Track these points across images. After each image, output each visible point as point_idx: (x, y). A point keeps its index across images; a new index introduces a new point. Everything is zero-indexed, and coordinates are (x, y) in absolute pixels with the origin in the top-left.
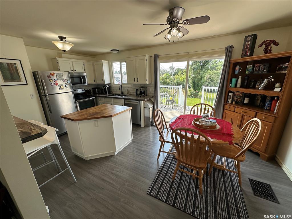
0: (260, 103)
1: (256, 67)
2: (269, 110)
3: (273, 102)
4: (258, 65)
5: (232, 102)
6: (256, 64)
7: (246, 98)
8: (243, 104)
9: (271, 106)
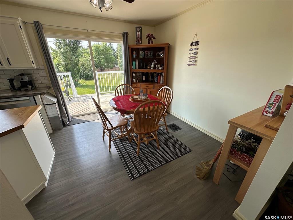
0: (151, 79)
1: (146, 53)
2: (157, 82)
3: (159, 77)
4: (147, 51)
5: (136, 81)
6: (146, 51)
7: (144, 77)
8: (143, 81)
9: (158, 80)
